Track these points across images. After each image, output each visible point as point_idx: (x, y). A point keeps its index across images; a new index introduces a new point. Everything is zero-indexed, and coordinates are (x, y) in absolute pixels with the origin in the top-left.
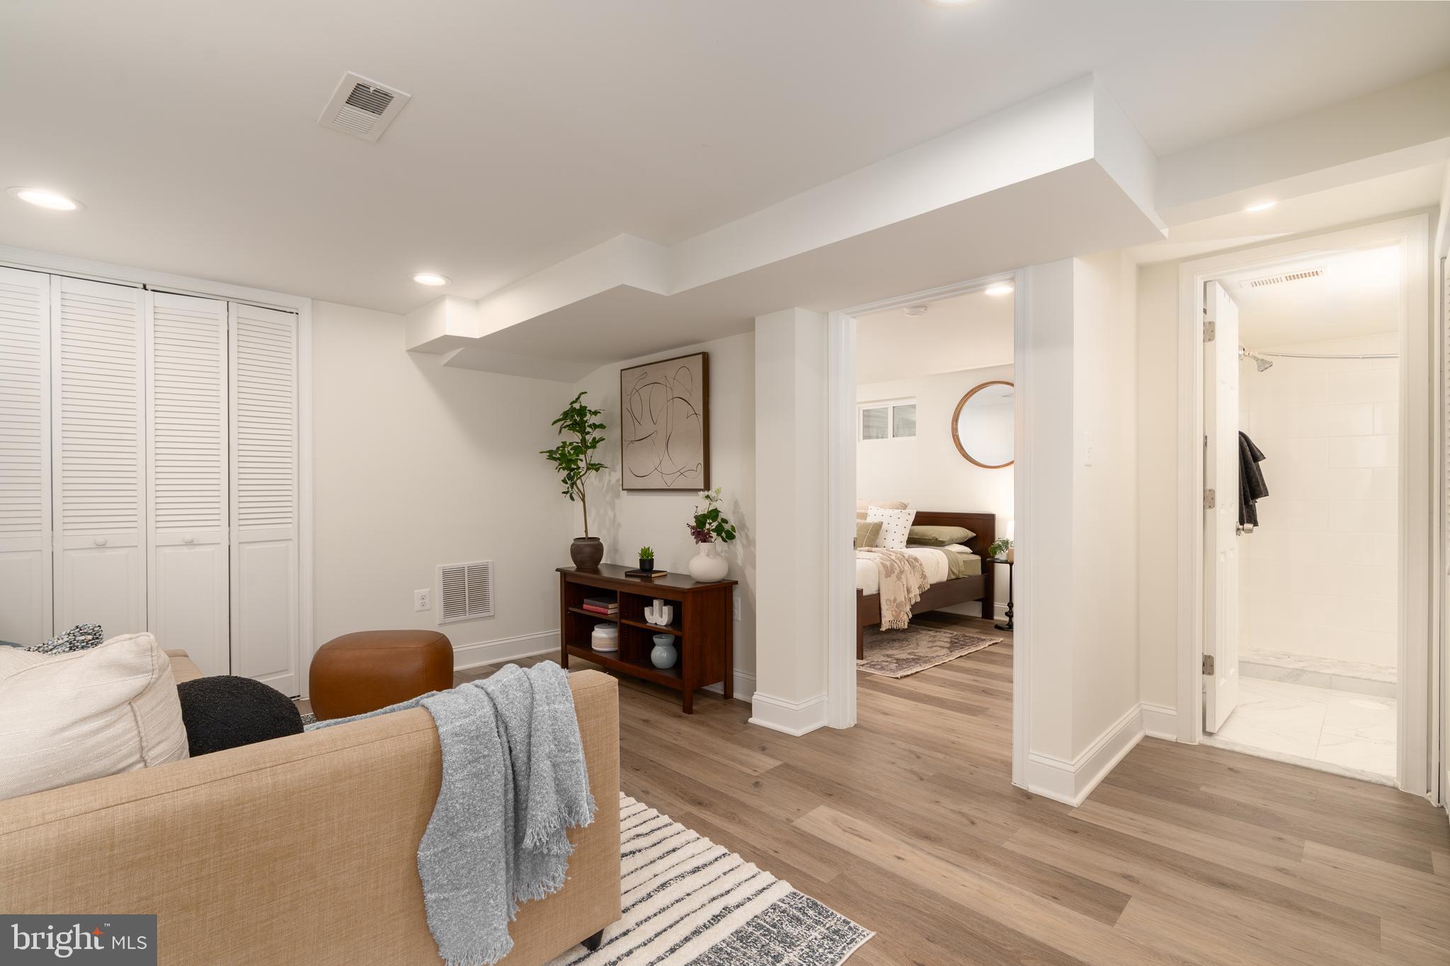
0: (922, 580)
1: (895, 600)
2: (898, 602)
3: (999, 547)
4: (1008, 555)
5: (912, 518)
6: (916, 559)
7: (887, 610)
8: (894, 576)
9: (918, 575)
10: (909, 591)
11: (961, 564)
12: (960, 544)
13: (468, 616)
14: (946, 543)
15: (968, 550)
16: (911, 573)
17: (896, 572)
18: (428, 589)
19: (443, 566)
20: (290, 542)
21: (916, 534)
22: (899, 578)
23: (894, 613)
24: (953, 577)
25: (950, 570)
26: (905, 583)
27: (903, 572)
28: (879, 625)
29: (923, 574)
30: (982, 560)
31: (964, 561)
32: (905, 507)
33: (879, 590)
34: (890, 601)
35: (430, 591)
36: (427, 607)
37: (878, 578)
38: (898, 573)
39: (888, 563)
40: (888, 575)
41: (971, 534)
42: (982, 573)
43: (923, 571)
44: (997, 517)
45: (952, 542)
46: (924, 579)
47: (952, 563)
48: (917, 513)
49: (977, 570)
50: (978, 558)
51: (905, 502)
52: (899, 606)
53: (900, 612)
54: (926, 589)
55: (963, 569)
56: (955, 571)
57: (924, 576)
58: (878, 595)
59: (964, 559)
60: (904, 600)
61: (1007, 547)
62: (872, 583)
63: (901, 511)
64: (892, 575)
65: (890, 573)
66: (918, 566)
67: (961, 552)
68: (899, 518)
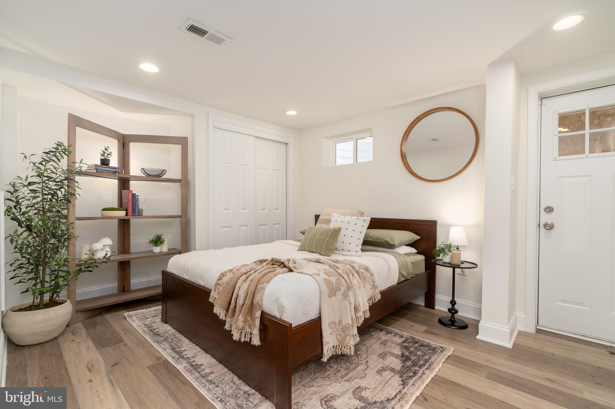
0: (373, 290)
1: (340, 322)
2: (344, 324)
3: (442, 250)
4: (452, 258)
5: (367, 224)
6: (367, 269)
7: (331, 334)
8: (339, 294)
9: (368, 286)
10: (356, 309)
11: (410, 266)
12: (407, 245)
14: (396, 246)
15: (414, 250)
16: (360, 287)
17: (343, 289)
21: (371, 237)
22: (345, 296)
23: (339, 337)
24: (403, 279)
25: (401, 274)
26: (352, 301)
27: (350, 288)
28: (321, 355)
29: (374, 285)
30: (425, 259)
31: (412, 263)
32: (362, 214)
33: (320, 313)
34: (335, 323)
37: (318, 300)
38: (345, 290)
39: (333, 279)
40: (333, 292)
41: (416, 237)
42: (426, 270)
43: (374, 282)
44: (438, 223)
45: (401, 245)
46: (375, 290)
47: (402, 267)
48: (372, 219)
49: (422, 269)
50: (421, 257)
51: (363, 211)
52: (345, 329)
53: (346, 336)
54: (377, 300)
55: (411, 271)
56: (404, 274)
57: (374, 287)
58: (319, 319)
59: (412, 261)
60: (350, 322)
61: (450, 251)
62: (312, 307)
63: (358, 218)
64: (337, 293)
65: (335, 291)
66: (368, 277)
67: (408, 253)
68: (356, 224)
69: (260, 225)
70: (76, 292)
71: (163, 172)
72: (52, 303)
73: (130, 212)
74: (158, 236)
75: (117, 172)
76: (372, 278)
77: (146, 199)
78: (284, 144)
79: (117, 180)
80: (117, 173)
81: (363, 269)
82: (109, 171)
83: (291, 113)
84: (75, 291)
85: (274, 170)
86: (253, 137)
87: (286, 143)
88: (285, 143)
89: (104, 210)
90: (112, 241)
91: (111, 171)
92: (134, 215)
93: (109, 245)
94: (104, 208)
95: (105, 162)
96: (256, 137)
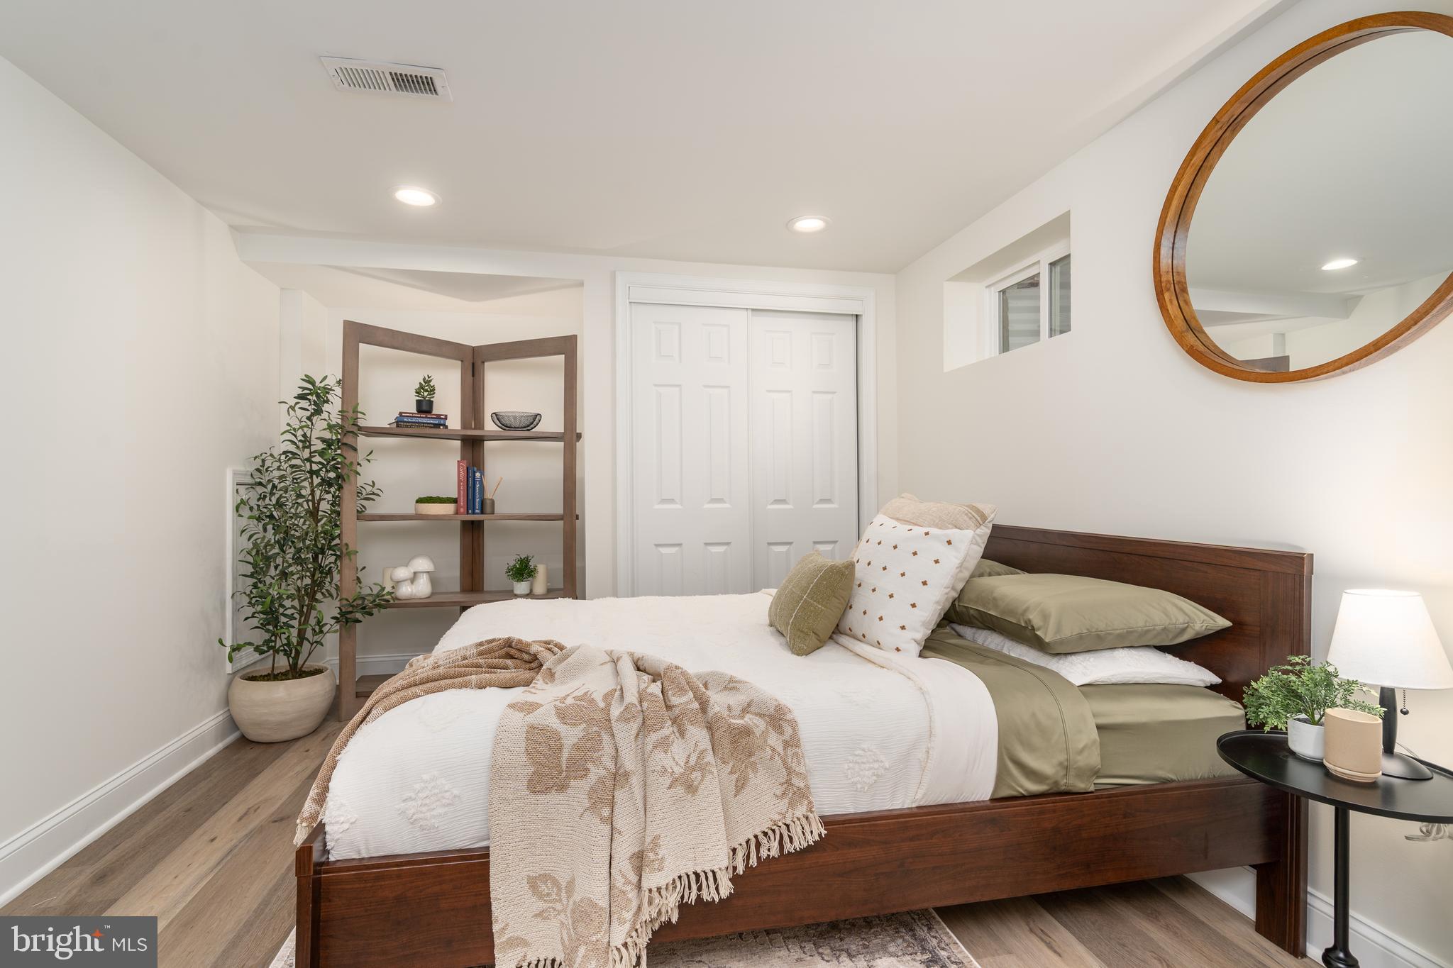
0: (783, 803)
1: (572, 885)
4: (1326, 740)
7: (541, 916)
8: (580, 789)
10: (644, 858)
15: (1193, 674)
22: (597, 801)
24: (1032, 786)
25: (1011, 762)
33: (489, 837)
39: (572, 735)
40: (553, 778)
41: (1207, 621)
43: (790, 771)
46: (793, 804)
54: (799, 845)
58: (484, 854)
60: (600, 898)
62: (446, 809)
63: (927, 534)
64: (573, 783)
65: (564, 774)
66: (768, 750)
67: (1141, 681)
68: (915, 554)
69: (770, 544)
70: (357, 661)
71: (536, 418)
72: (296, 672)
73: (462, 507)
74: (522, 561)
75: (442, 425)
76: (786, 754)
77: (502, 479)
78: (850, 318)
79: (460, 442)
80: (441, 427)
81: (761, 715)
82: (424, 423)
83: (809, 224)
84: (354, 659)
85: (814, 392)
86: (745, 312)
87: (857, 316)
88: (852, 315)
89: (420, 501)
90: (433, 562)
91: (428, 423)
92: (470, 511)
93: (428, 572)
94: (420, 498)
95: (425, 407)
96: (753, 310)
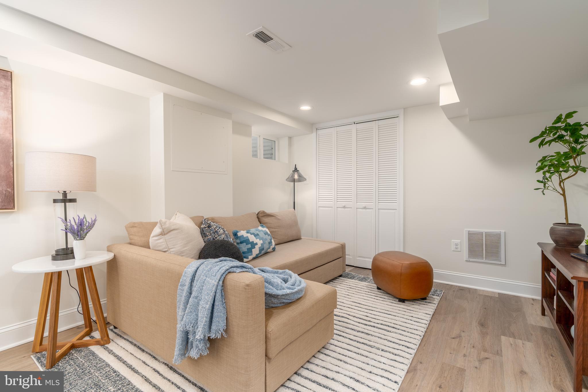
13: (484, 260)
18: (460, 241)
19: (469, 230)
20: (396, 210)
35: (461, 242)
36: (459, 250)
